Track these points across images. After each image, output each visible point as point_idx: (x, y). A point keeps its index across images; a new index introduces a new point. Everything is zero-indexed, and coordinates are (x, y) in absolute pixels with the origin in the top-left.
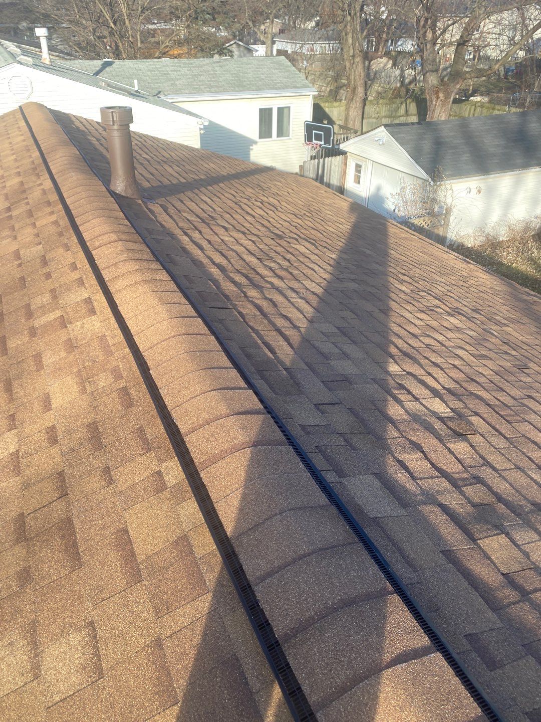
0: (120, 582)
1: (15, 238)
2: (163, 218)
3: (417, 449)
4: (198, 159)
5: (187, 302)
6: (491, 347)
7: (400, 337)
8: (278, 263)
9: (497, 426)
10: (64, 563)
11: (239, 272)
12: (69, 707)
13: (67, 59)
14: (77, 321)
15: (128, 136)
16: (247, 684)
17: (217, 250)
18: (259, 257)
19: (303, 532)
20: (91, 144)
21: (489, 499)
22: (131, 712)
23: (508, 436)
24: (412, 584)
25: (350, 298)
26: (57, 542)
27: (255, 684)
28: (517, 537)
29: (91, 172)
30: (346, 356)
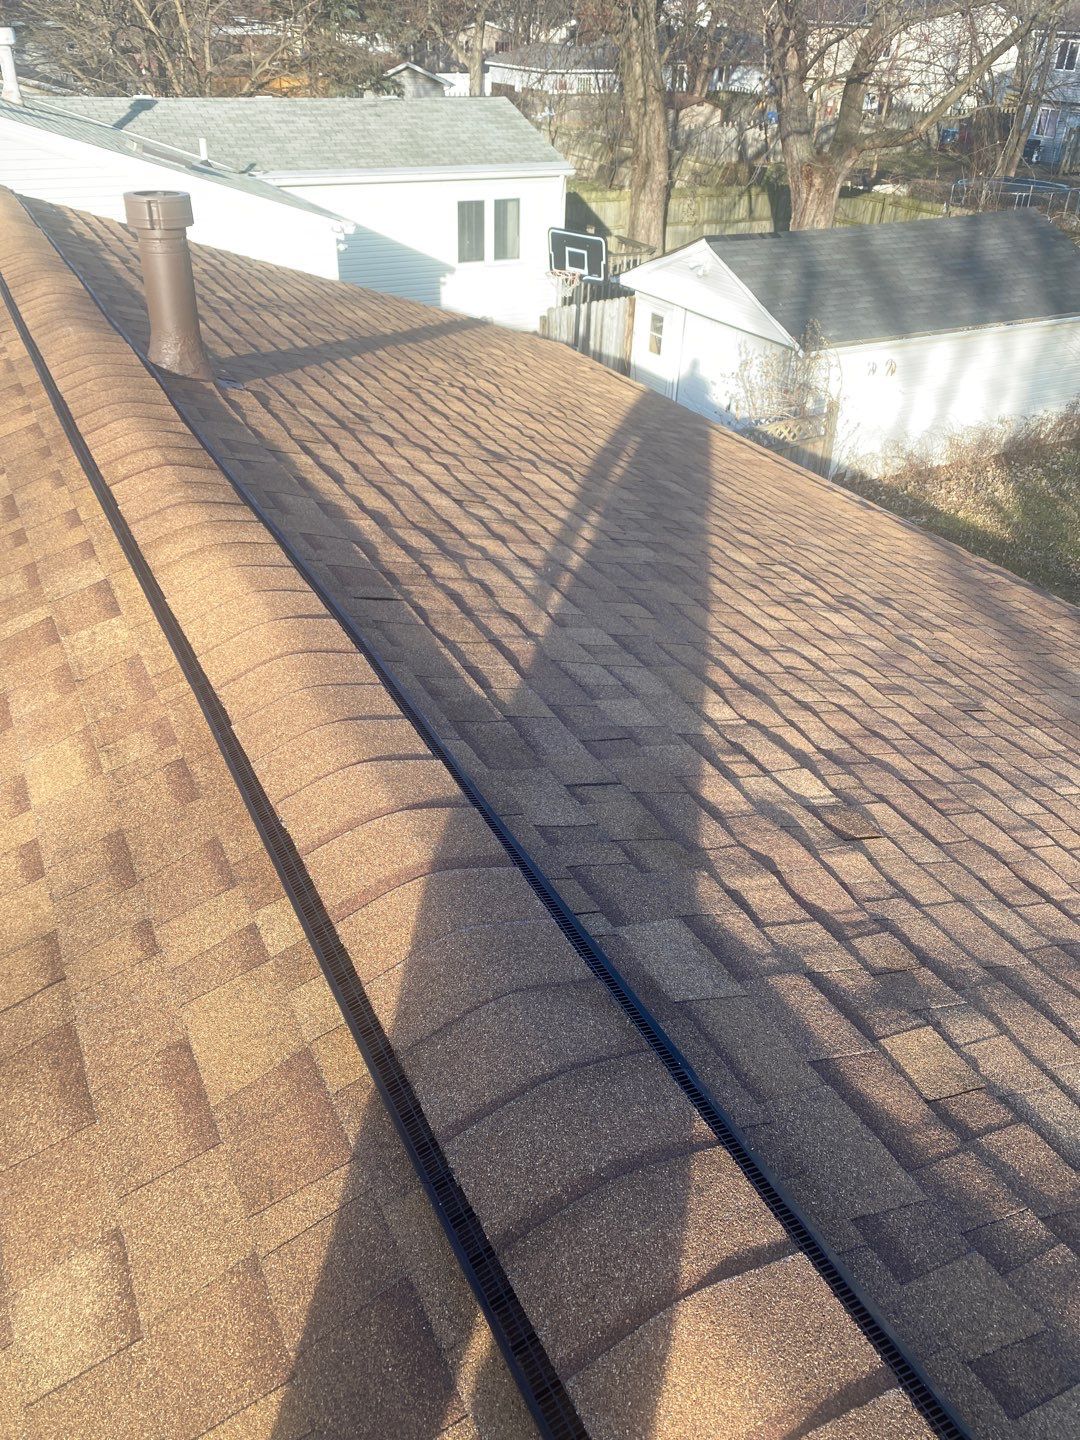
0: (175, 1149)
2: (259, 418)
3: (767, 868)
4: (332, 301)
5: (307, 587)
6: (912, 669)
7: (735, 654)
8: (496, 510)
9: (921, 822)
10: (58, 1116)
11: (415, 526)
12: (72, 1401)
13: (57, 94)
14: (81, 629)
15: (183, 254)
16: (430, 1333)
17: (371, 483)
18: (458, 498)
19: (540, 1034)
20: (108, 267)
21: (905, 959)
22: (198, 1404)
23: (943, 841)
24: (753, 1127)
25: (640, 579)
26: (44, 1075)
27: (445, 1333)
28: (955, 1030)
29: (109, 326)
30: (628, 690)
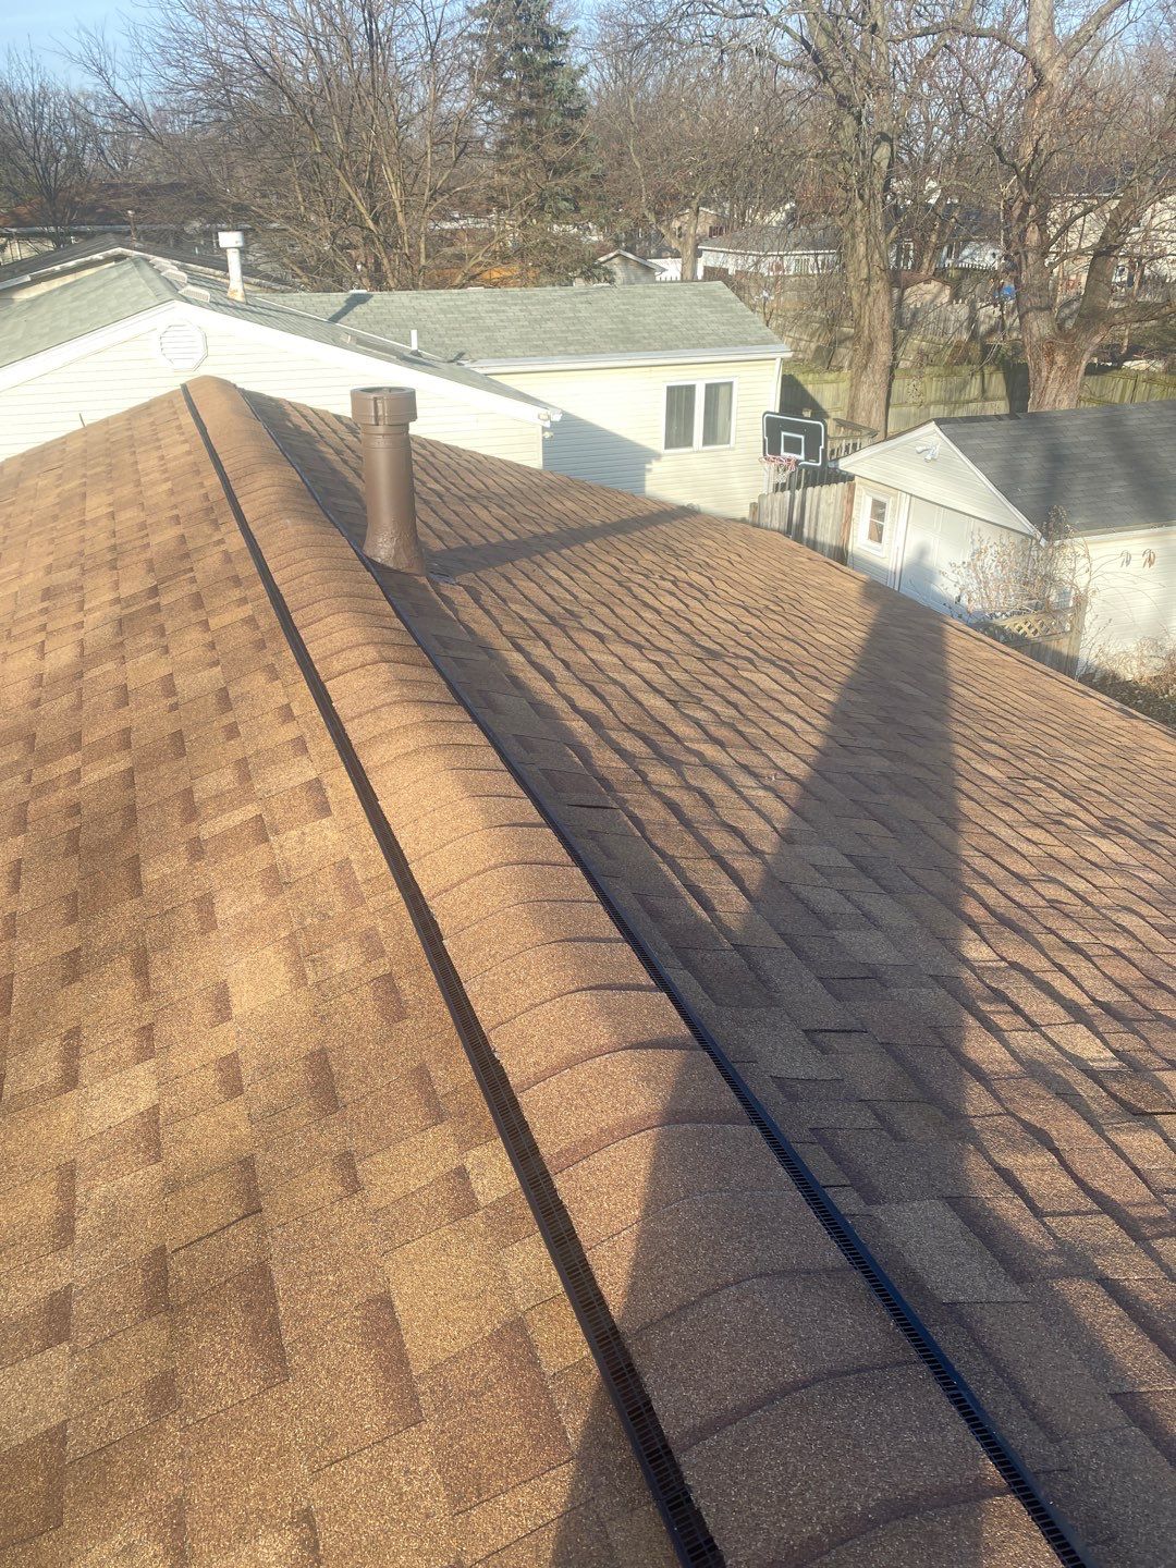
1: (166, 650)
2: (471, 614)
8: (714, 711)
18: (672, 698)
